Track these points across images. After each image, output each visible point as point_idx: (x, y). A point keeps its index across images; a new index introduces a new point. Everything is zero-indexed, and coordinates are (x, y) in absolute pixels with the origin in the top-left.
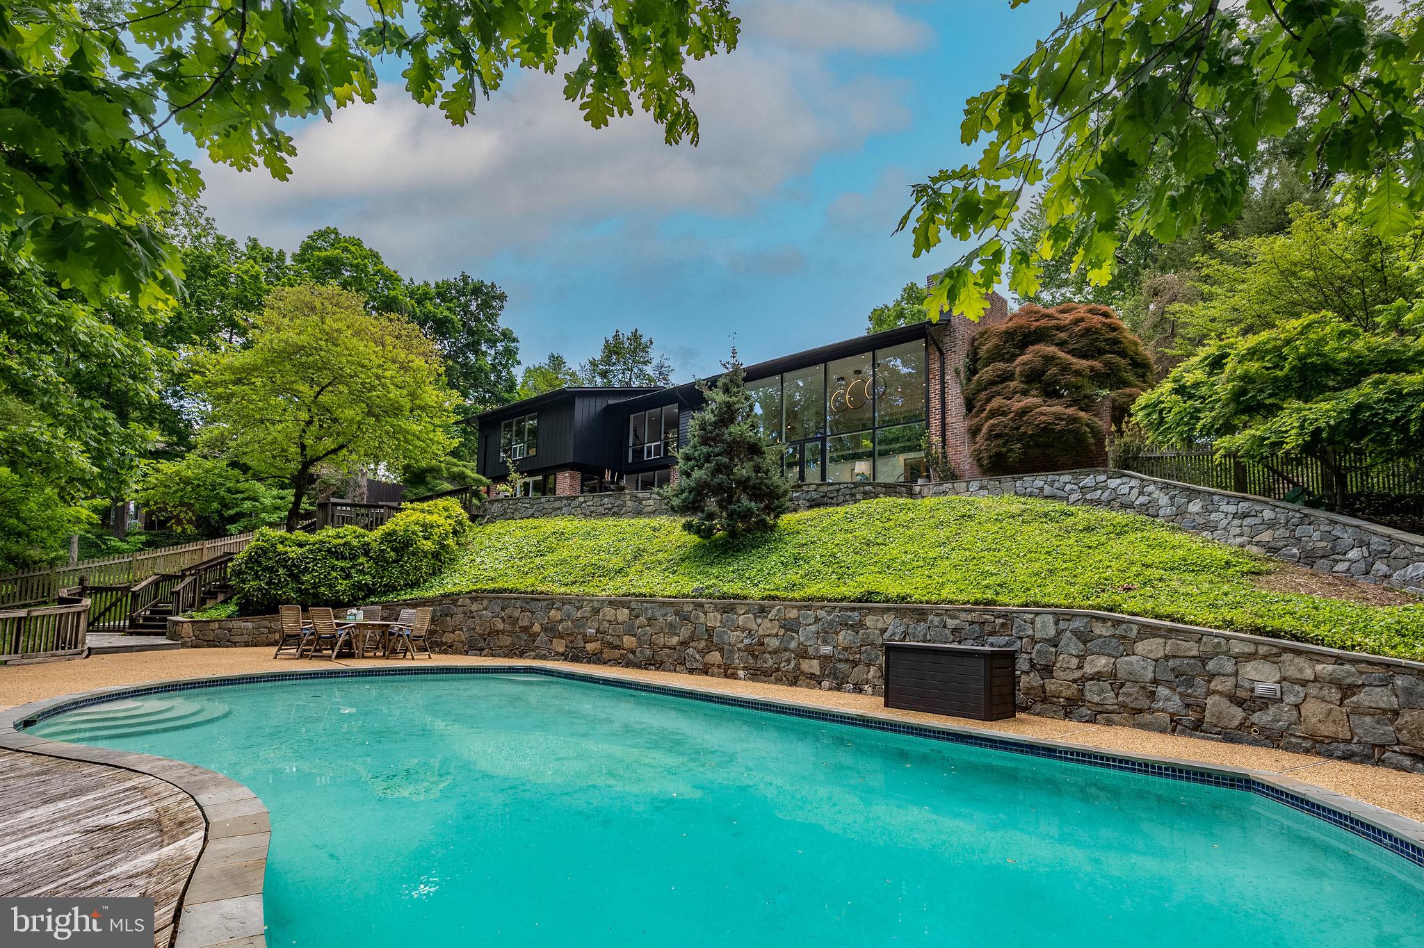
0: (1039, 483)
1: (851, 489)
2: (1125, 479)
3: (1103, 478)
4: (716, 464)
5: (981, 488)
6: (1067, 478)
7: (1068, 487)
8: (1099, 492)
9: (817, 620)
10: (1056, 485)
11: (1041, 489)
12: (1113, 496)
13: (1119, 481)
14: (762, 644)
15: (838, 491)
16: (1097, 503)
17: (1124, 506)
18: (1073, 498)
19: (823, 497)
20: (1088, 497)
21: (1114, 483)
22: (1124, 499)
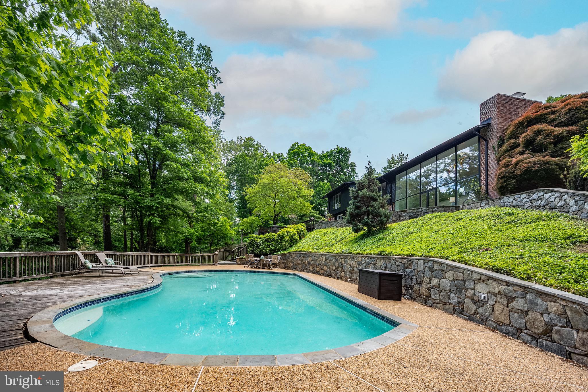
0: (511, 200)
1: (427, 210)
2: (552, 193)
3: (542, 193)
4: (356, 206)
5: (486, 205)
6: (524, 196)
7: (525, 200)
8: (540, 201)
9: (365, 262)
10: (519, 200)
11: (512, 203)
12: (546, 203)
13: (550, 194)
14: (353, 270)
15: (421, 211)
16: (537, 207)
17: (552, 208)
18: (526, 206)
19: (415, 214)
20: (534, 205)
21: (547, 196)
22: (552, 204)
